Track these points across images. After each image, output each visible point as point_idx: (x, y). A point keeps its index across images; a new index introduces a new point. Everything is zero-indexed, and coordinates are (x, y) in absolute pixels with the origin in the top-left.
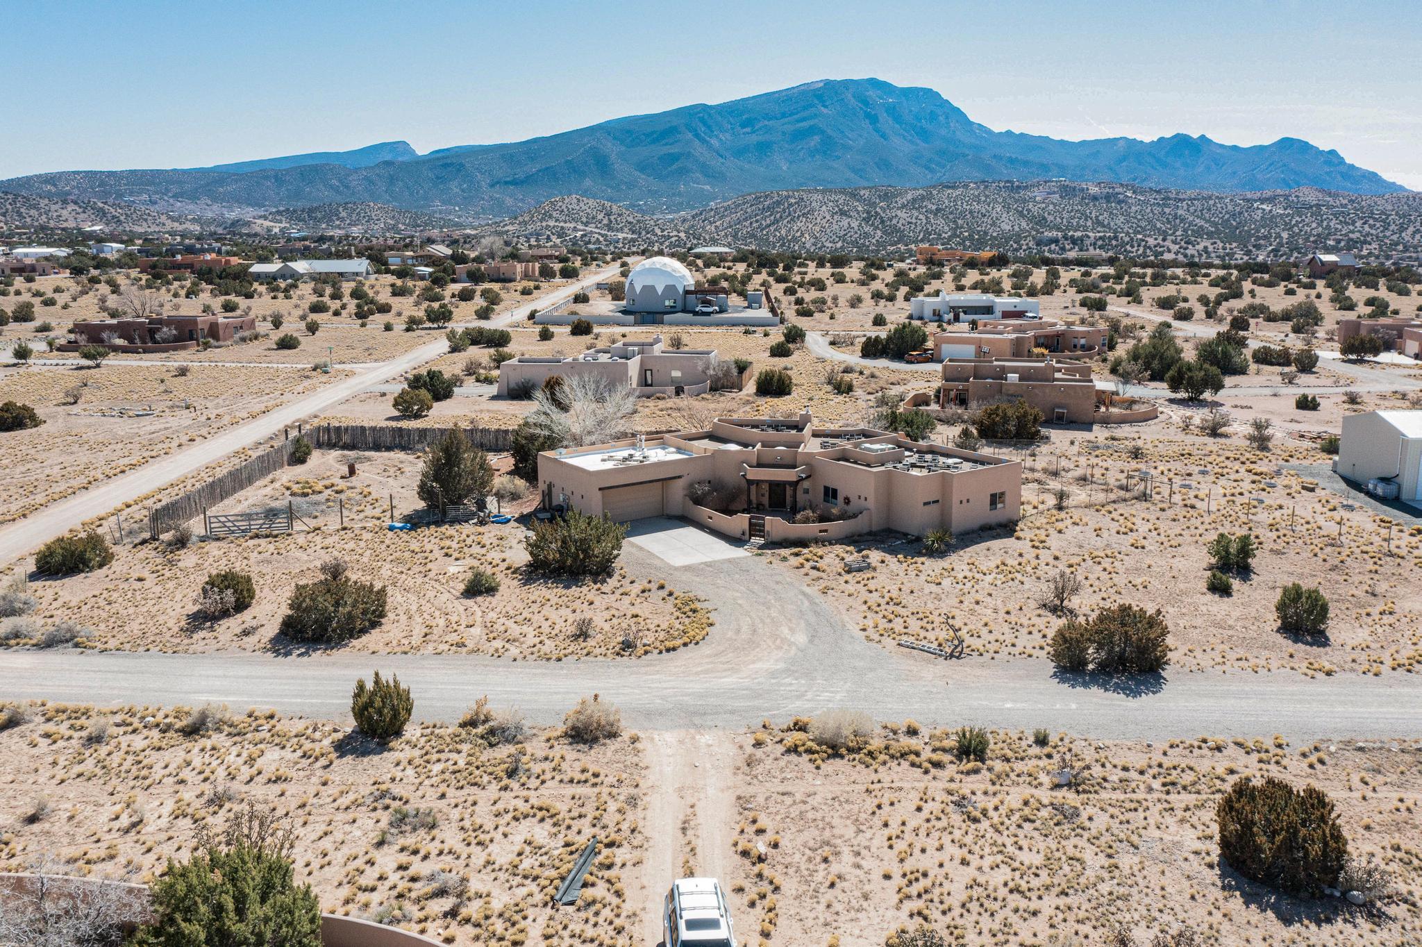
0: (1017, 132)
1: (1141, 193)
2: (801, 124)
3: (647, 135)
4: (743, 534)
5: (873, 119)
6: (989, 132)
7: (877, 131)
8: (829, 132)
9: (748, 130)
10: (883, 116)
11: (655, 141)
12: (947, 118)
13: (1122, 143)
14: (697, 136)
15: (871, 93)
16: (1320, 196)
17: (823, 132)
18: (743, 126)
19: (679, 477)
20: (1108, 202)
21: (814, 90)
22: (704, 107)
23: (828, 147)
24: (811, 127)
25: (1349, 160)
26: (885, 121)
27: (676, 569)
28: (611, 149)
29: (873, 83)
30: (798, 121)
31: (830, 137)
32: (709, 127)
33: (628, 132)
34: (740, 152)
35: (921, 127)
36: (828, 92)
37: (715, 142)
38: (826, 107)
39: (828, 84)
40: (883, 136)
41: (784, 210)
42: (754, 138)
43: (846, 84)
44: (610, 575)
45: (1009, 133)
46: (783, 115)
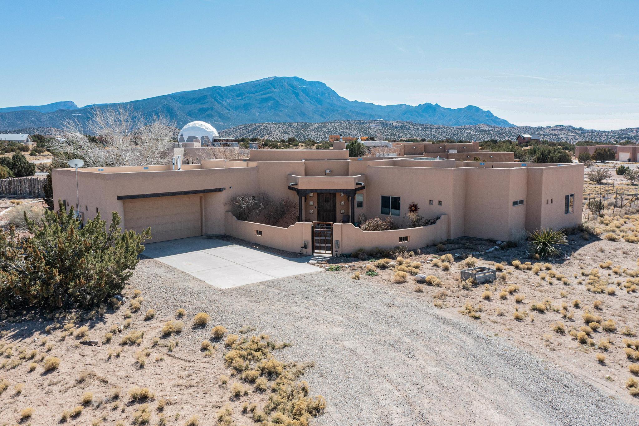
0: (360, 101)
1: (416, 125)
2: (264, 96)
3: (192, 100)
4: (305, 247)
5: (297, 94)
6: (348, 101)
7: (298, 99)
8: (277, 99)
9: (240, 98)
10: (301, 94)
11: (196, 102)
12: (329, 95)
13: (403, 106)
14: (216, 100)
15: (295, 83)
16: (488, 127)
17: (274, 99)
18: (237, 96)
19: (220, 190)
20: (402, 129)
21: (270, 81)
22: (219, 88)
23: (277, 106)
24: (269, 97)
25: (495, 115)
26: (302, 95)
27: (223, 293)
28: (176, 106)
29: (296, 78)
30: (264, 94)
31: (278, 102)
32: (222, 97)
33: (183, 98)
34: (236, 108)
35: (318, 98)
36: (276, 82)
37: (224, 103)
38: (275, 88)
39: (276, 78)
40: (301, 102)
41: (258, 132)
42: (243, 102)
43: (284, 79)
44: (112, 309)
45: (356, 102)
46: (256, 92)
